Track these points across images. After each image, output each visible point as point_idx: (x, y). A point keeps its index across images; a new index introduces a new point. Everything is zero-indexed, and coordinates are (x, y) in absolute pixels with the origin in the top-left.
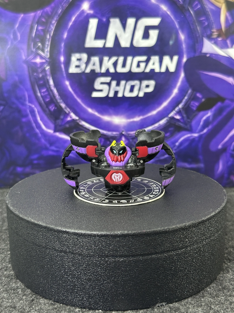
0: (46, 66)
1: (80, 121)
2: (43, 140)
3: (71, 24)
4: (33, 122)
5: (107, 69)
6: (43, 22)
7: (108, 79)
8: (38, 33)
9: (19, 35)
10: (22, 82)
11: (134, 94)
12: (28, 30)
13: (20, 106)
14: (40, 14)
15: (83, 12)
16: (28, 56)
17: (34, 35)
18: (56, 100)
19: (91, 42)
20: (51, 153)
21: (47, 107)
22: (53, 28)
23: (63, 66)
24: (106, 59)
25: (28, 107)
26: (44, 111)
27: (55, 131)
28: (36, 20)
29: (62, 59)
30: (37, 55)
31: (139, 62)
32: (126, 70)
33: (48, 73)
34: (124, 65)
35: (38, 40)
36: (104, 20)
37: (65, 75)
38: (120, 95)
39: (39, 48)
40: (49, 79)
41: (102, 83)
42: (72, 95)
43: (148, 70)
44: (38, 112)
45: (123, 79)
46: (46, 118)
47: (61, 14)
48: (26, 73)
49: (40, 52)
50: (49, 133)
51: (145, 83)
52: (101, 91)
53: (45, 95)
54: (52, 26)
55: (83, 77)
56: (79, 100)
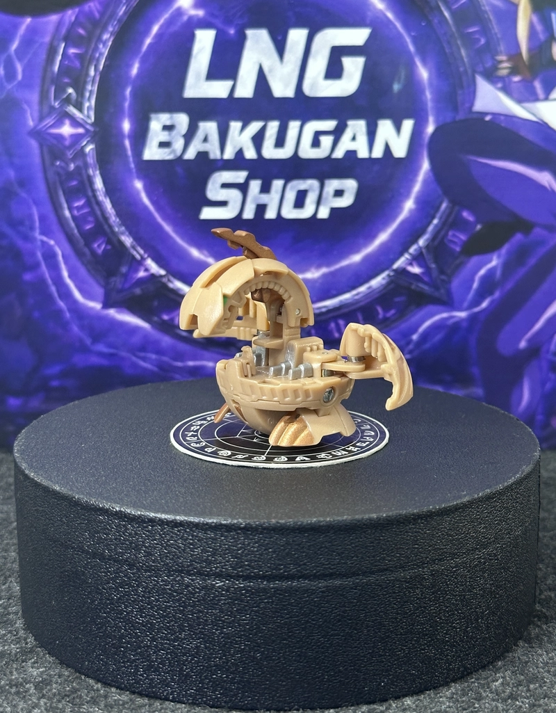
0: (85, 143)
1: (169, 280)
2: (75, 329)
3: (148, 41)
4: (50, 281)
5: (237, 149)
6: (81, 36)
7: (240, 177)
8: (66, 63)
9: (19, 68)
10: (25, 182)
11: (306, 212)
12: (43, 56)
13: (20, 243)
14: (73, 18)
15: (179, 12)
16: (41, 119)
17: (56, 68)
18: (110, 227)
19: (199, 85)
20: (95, 360)
21: (88, 244)
22: (105, 51)
23: (127, 143)
24: (235, 126)
25: (39, 243)
26: (79, 254)
27: (106, 305)
28: (64, 31)
29: (126, 126)
30: (64, 116)
31: (318, 134)
32: (285, 153)
33: (91, 160)
34: (280, 142)
35: (66, 80)
36: (232, 31)
37: (132, 166)
38: (271, 214)
39: (68, 100)
40: (94, 175)
41: (225, 186)
42: (150, 213)
43: (339, 153)
44: (63, 256)
45: (278, 177)
46: (83, 271)
47: (125, 18)
48: (37, 159)
49: (72, 110)
50: (92, 309)
51: (333, 185)
52: (223, 204)
53: (82, 214)
54: (101, 46)
55: (179, 170)
56: (168, 228)
